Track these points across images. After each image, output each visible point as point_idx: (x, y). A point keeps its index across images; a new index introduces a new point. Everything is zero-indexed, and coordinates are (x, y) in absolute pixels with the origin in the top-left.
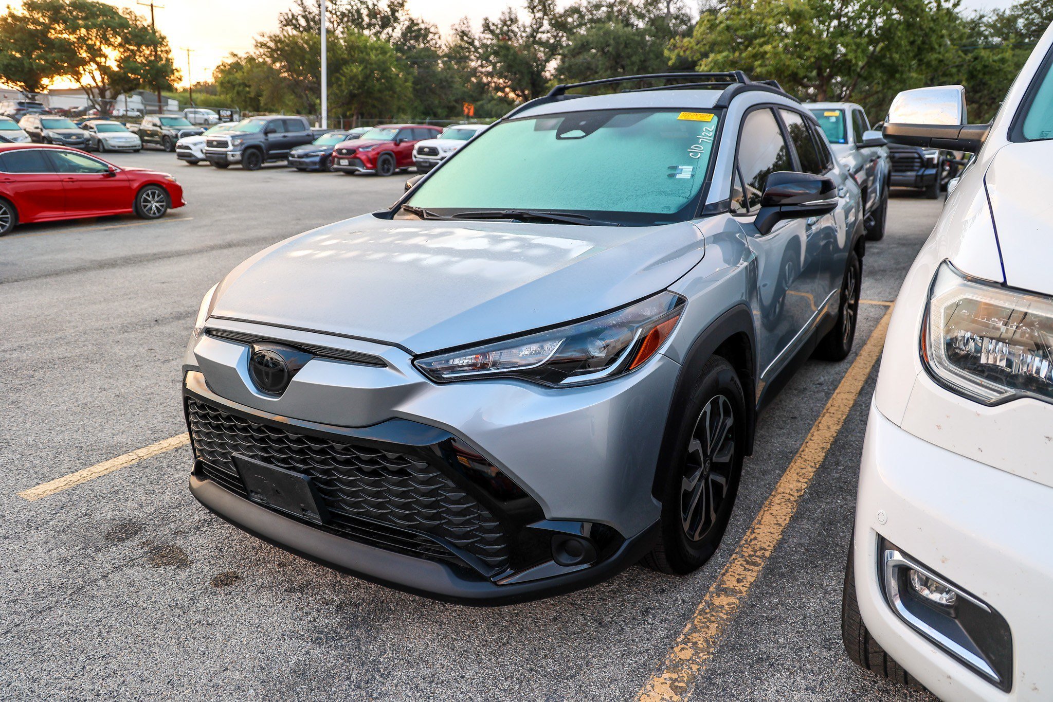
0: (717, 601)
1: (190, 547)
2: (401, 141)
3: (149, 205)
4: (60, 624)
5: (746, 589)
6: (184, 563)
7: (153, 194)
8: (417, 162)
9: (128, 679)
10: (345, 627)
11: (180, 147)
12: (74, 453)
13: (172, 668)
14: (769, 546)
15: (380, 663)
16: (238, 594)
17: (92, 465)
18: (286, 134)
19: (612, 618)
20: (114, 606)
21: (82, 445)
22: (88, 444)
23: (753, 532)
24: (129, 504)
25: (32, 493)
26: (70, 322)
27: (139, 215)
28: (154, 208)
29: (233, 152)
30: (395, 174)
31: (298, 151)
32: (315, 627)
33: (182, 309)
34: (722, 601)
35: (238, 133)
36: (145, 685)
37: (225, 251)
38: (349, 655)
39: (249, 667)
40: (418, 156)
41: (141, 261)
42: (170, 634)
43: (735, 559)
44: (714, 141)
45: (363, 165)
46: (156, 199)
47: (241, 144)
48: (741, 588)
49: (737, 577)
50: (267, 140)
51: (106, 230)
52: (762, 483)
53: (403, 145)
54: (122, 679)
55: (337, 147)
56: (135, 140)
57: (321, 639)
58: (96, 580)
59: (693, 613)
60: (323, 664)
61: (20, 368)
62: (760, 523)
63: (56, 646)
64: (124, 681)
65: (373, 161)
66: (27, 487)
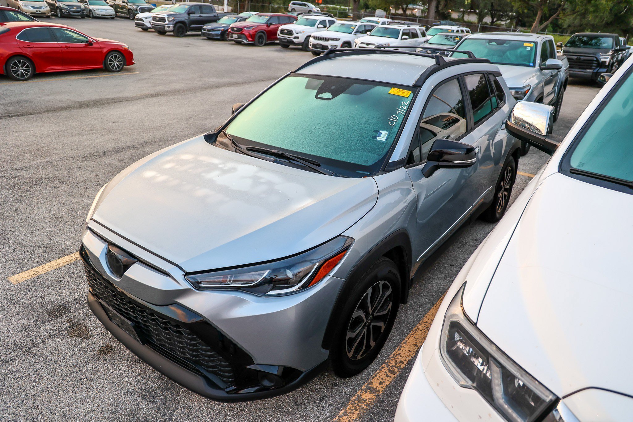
0: (364, 396)
1: (91, 326)
2: (271, 24)
3: (113, 63)
4: (16, 371)
5: (382, 389)
6: (86, 337)
7: (115, 57)
8: (279, 38)
9: (44, 411)
10: (161, 389)
11: (137, 19)
12: (42, 251)
13: (67, 407)
14: (406, 360)
15: (173, 415)
16: (110, 361)
17: (50, 261)
18: (201, 15)
19: (303, 400)
20: (45, 362)
21: (47, 246)
22: (51, 245)
23: (400, 349)
24: (65, 291)
25: (15, 279)
26: (56, 149)
27: (107, 69)
28: (116, 65)
29: (168, 26)
30: (266, 45)
31: (208, 27)
32: (145, 388)
33: (120, 145)
34: (367, 396)
35: (172, 13)
36: (52, 416)
37: (154, 99)
38: (159, 408)
39: (106, 410)
40: (280, 35)
41: (104, 104)
42: (70, 384)
43: (383, 367)
44: (406, 113)
45: (247, 39)
46: (117, 60)
47: (174, 20)
48: (380, 388)
49: (380, 380)
50: (189, 18)
51: (87, 79)
52: (417, 314)
53: (272, 27)
54: (41, 411)
55: (231, 26)
56: (111, 11)
57: (147, 396)
58: (39, 343)
59: (348, 402)
60: (144, 412)
61: (23, 184)
62: (406, 343)
63: (11, 385)
64: (41, 412)
65: (253, 36)
66: (14, 274)
